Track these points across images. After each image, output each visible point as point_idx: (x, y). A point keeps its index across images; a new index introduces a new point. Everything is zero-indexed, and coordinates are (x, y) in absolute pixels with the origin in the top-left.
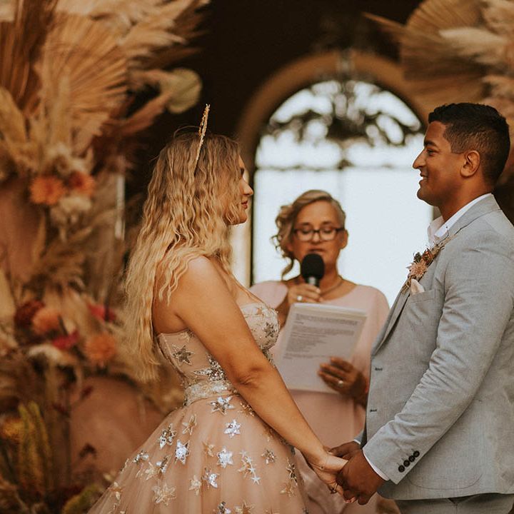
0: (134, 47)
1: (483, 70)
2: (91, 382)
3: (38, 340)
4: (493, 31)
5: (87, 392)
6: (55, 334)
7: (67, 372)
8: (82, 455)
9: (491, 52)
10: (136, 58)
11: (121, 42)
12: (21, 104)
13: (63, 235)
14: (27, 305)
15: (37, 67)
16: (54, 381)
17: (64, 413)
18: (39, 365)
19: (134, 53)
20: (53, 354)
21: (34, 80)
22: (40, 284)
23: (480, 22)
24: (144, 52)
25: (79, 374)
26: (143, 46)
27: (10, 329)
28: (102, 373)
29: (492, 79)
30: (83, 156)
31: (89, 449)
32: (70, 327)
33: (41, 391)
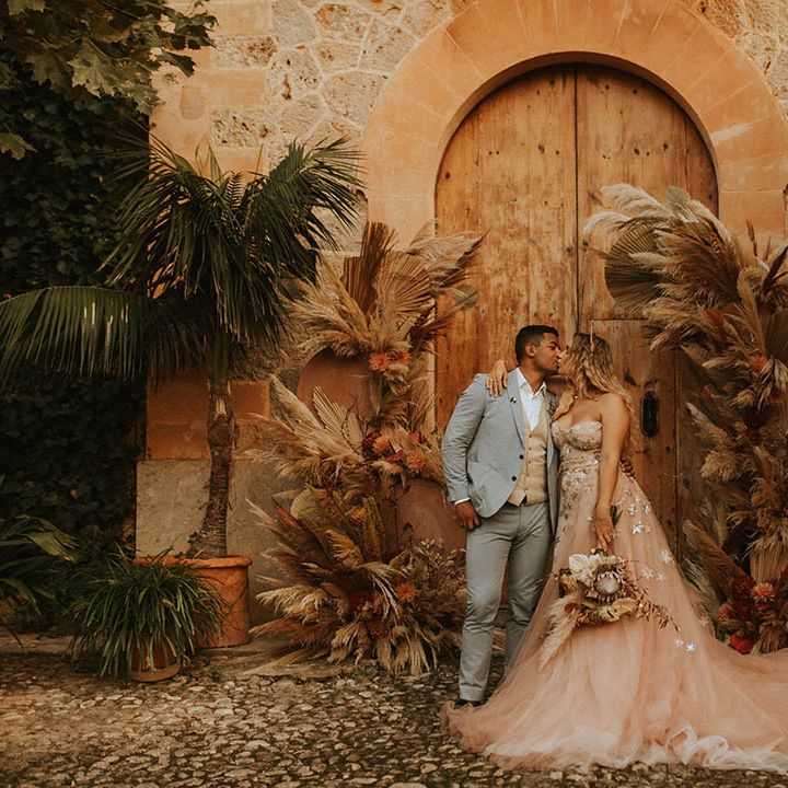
0: (436, 270)
1: (657, 278)
2: (411, 483)
3: (376, 458)
4: (661, 253)
5: (407, 489)
6: (388, 453)
7: (396, 477)
8: (405, 529)
9: (660, 266)
10: (437, 279)
11: (427, 267)
12: (365, 310)
13: (393, 390)
14: (370, 435)
15: (374, 285)
16: (386, 483)
17: (393, 503)
18: (377, 473)
19: (436, 274)
20: (385, 465)
21: (372, 293)
22: (378, 423)
23: (654, 249)
24: (442, 274)
25: (403, 479)
26: (441, 269)
27: (359, 451)
28: (418, 476)
29: (663, 285)
30: (405, 339)
31: (408, 525)
32: (397, 448)
33: (378, 488)
